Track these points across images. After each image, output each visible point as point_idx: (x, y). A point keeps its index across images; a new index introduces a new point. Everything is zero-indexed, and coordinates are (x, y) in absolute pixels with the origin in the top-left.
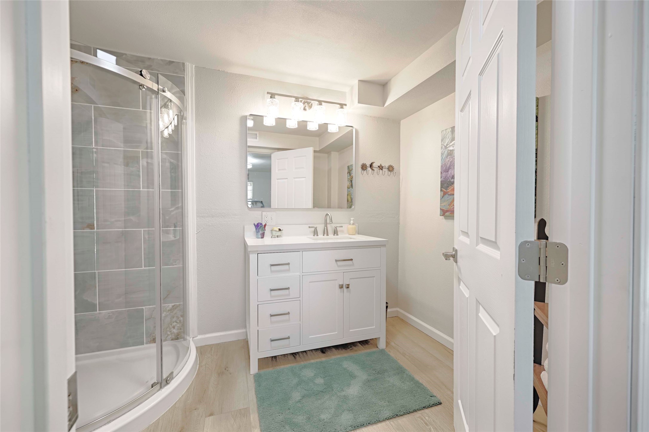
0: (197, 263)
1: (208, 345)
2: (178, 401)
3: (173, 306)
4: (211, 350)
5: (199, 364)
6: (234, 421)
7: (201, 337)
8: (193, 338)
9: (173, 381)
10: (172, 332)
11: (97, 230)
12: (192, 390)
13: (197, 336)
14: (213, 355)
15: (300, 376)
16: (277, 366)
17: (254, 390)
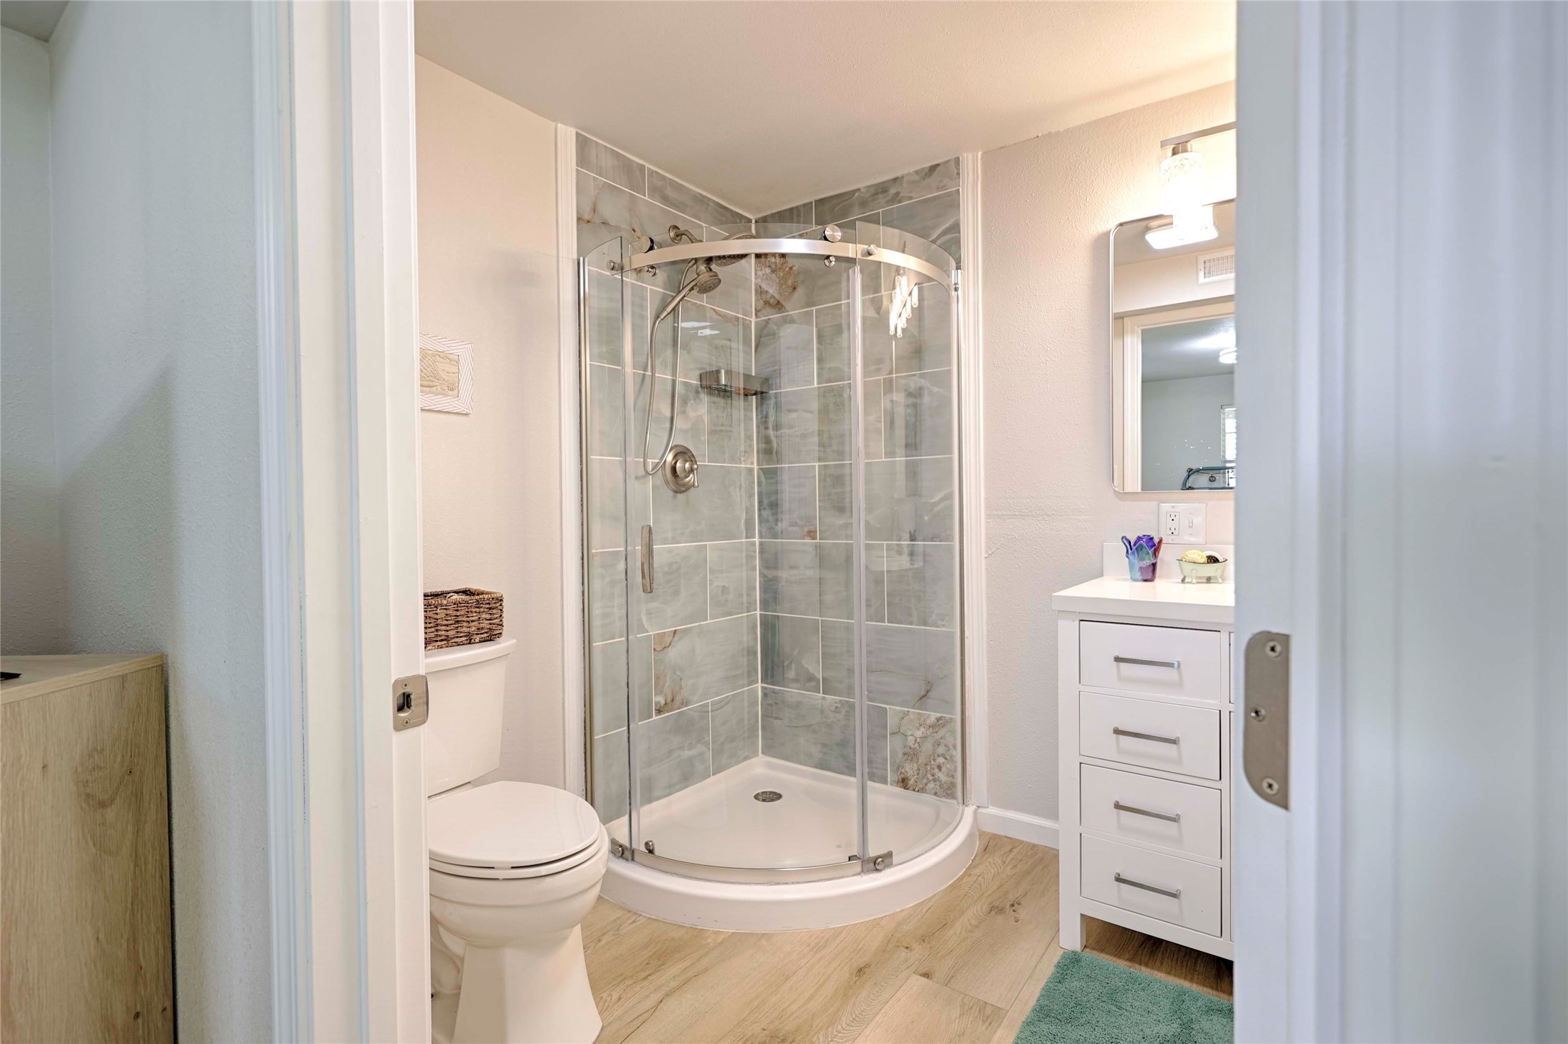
0: (988, 631)
1: (1010, 838)
2: (890, 915)
3: (939, 719)
4: (1011, 851)
5: (968, 869)
6: (958, 1016)
7: (996, 811)
8: (979, 807)
9: (888, 871)
10: (937, 777)
11: (821, 541)
12: (925, 910)
13: (988, 807)
14: (1007, 862)
15: (1194, 1026)
16: (1146, 965)
17: (1042, 984)
